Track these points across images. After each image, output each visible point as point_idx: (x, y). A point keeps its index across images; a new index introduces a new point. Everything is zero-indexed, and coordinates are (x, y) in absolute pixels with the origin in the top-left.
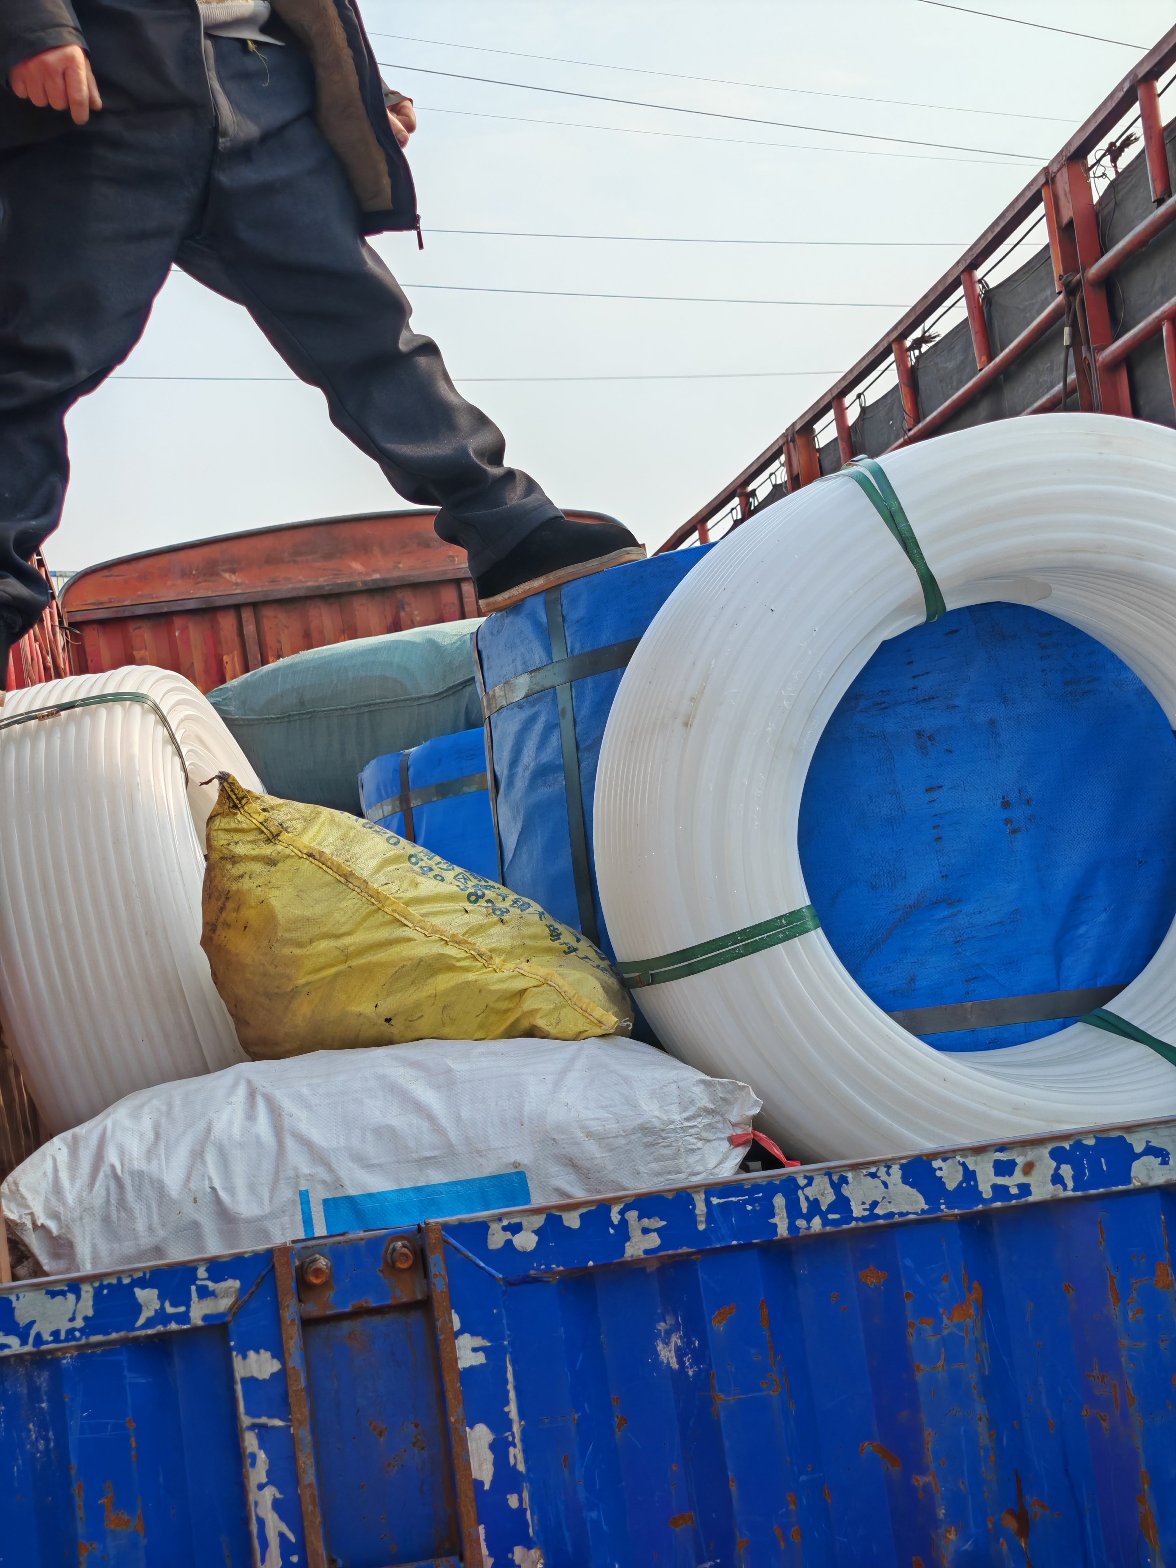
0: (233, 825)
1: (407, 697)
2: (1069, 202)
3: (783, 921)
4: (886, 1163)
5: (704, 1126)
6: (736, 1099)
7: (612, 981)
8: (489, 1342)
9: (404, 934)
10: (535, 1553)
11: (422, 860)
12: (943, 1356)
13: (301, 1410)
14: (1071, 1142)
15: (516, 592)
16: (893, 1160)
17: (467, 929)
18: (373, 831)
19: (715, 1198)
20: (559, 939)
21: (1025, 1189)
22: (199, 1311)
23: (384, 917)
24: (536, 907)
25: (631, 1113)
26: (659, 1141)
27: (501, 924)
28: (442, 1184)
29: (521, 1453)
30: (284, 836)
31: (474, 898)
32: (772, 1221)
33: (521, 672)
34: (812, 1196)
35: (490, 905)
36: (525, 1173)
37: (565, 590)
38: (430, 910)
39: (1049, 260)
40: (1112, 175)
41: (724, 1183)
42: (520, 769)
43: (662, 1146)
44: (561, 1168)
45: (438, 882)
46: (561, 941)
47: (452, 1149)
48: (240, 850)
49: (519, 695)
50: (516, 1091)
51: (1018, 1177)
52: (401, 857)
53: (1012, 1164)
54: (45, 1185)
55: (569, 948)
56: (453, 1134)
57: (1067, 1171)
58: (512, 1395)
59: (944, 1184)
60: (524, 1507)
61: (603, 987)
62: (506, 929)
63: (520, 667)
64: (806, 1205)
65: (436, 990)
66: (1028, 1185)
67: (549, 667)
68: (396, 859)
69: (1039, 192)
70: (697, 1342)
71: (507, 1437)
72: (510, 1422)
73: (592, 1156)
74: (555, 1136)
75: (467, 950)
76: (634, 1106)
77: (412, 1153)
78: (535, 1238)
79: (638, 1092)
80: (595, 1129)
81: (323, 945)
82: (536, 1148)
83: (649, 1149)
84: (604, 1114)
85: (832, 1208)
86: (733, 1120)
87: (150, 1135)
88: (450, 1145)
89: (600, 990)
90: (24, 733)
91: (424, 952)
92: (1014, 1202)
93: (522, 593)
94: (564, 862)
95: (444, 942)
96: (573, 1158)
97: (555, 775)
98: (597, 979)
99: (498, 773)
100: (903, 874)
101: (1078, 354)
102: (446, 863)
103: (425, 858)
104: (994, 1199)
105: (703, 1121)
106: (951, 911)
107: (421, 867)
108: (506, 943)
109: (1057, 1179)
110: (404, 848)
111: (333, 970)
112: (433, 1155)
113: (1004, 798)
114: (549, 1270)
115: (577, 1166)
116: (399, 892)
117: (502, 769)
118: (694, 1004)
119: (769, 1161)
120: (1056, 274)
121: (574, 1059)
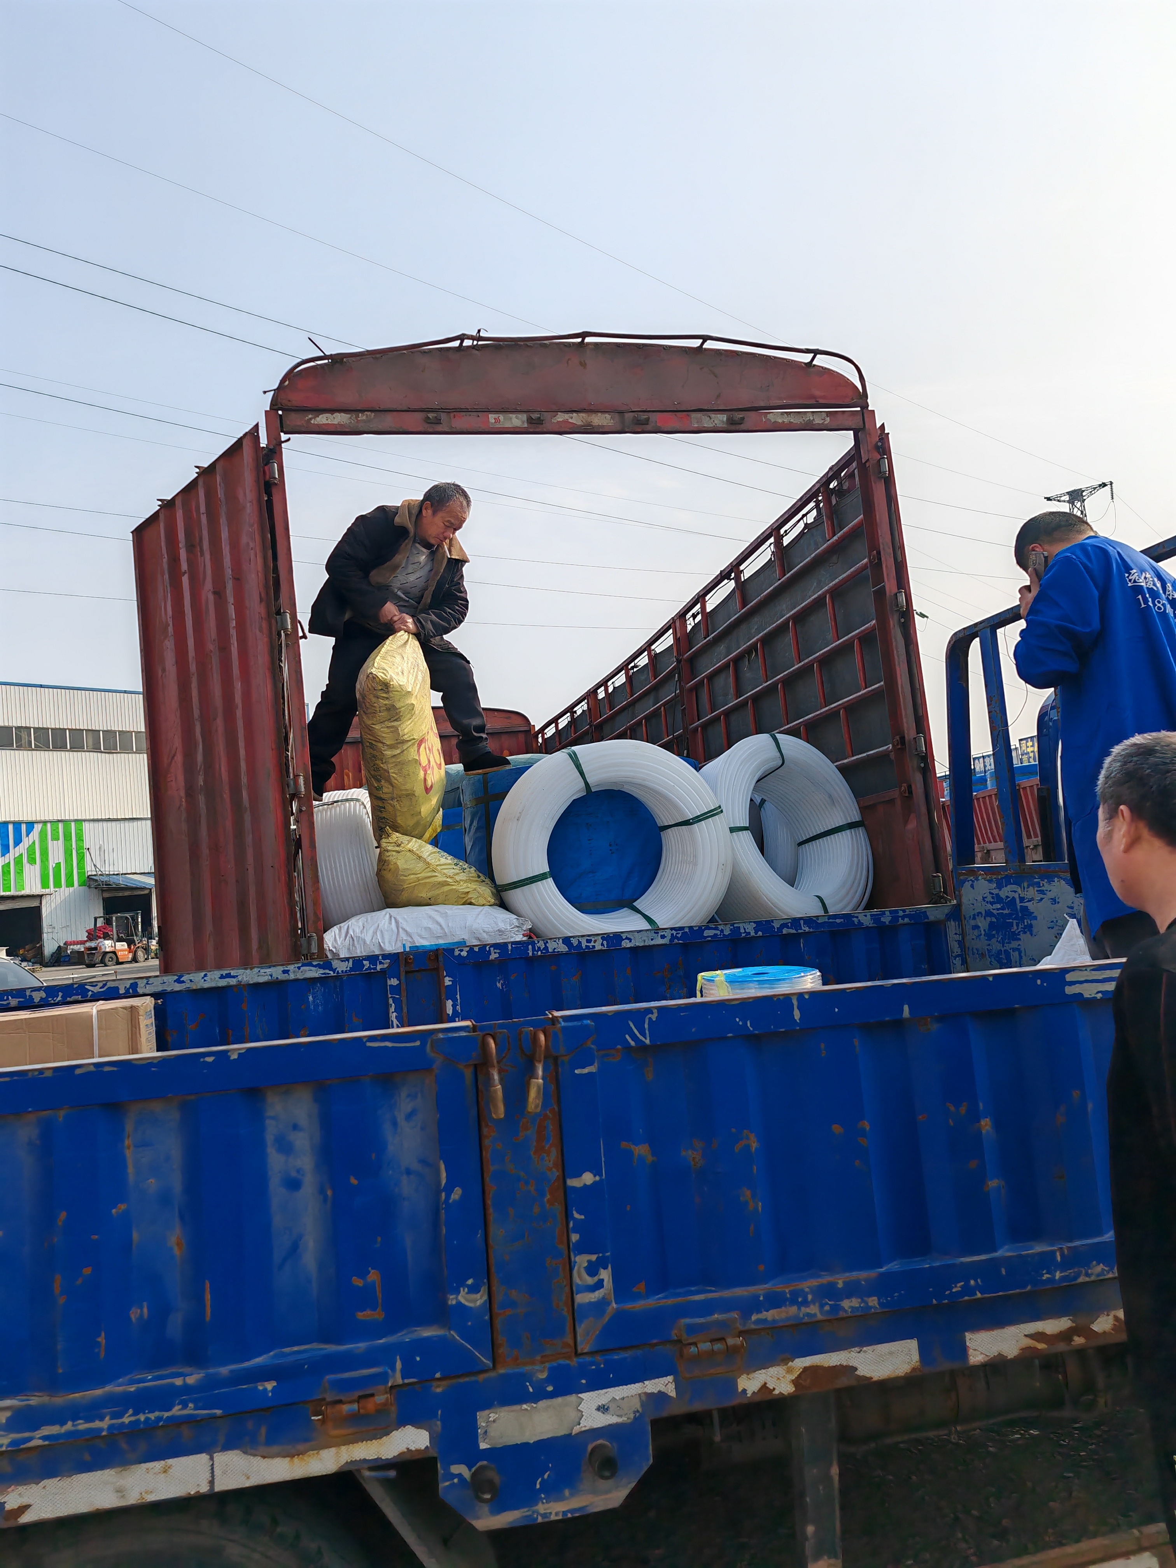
0: (388, 841)
2: (680, 630)
3: (541, 875)
5: (516, 929)
6: (526, 923)
7: (494, 891)
8: (453, 979)
9: (435, 874)
13: (404, 994)
14: (607, 936)
15: (474, 772)
16: (560, 938)
17: (453, 874)
19: (515, 945)
21: (594, 947)
22: (379, 967)
23: (430, 869)
24: (473, 869)
25: (494, 925)
26: (501, 931)
27: (463, 873)
28: (443, 943)
30: (402, 845)
31: (456, 864)
32: (528, 951)
34: (540, 946)
35: (460, 867)
38: (443, 868)
39: (673, 649)
40: (693, 624)
41: (519, 941)
42: (471, 828)
43: (502, 933)
44: (475, 938)
45: (445, 860)
46: (481, 879)
48: (389, 848)
49: (473, 805)
50: (465, 919)
51: (592, 944)
53: (591, 940)
54: (332, 939)
55: (483, 881)
56: (446, 930)
57: (605, 943)
58: (458, 993)
59: (573, 944)
62: (465, 874)
64: (538, 948)
65: (444, 890)
68: (434, 852)
70: (507, 982)
72: (457, 1000)
73: (484, 936)
74: (475, 932)
75: (453, 880)
76: (497, 924)
77: (436, 935)
78: (466, 953)
79: (499, 920)
80: (485, 928)
81: (412, 876)
82: (469, 934)
83: (498, 934)
84: (487, 925)
85: (543, 949)
86: (524, 927)
87: (362, 927)
88: (446, 933)
89: (491, 892)
90: (323, 809)
91: (441, 880)
92: (591, 950)
93: (476, 773)
94: (483, 855)
95: (447, 877)
96: (479, 936)
97: (483, 829)
98: (490, 889)
99: (466, 829)
100: (579, 863)
101: (680, 683)
102: (448, 855)
103: (442, 854)
104: (585, 949)
106: (593, 874)
108: (465, 878)
109: (602, 945)
110: (436, 850)
111: (415, 884)
112: (441, 936)
114: (470, 961)
115: (480, 939)
116: (433, 862)
117: (467, 826)
118: (516, 897)
119: (530, 937)
120: (675, 654)
121: (481, 911)
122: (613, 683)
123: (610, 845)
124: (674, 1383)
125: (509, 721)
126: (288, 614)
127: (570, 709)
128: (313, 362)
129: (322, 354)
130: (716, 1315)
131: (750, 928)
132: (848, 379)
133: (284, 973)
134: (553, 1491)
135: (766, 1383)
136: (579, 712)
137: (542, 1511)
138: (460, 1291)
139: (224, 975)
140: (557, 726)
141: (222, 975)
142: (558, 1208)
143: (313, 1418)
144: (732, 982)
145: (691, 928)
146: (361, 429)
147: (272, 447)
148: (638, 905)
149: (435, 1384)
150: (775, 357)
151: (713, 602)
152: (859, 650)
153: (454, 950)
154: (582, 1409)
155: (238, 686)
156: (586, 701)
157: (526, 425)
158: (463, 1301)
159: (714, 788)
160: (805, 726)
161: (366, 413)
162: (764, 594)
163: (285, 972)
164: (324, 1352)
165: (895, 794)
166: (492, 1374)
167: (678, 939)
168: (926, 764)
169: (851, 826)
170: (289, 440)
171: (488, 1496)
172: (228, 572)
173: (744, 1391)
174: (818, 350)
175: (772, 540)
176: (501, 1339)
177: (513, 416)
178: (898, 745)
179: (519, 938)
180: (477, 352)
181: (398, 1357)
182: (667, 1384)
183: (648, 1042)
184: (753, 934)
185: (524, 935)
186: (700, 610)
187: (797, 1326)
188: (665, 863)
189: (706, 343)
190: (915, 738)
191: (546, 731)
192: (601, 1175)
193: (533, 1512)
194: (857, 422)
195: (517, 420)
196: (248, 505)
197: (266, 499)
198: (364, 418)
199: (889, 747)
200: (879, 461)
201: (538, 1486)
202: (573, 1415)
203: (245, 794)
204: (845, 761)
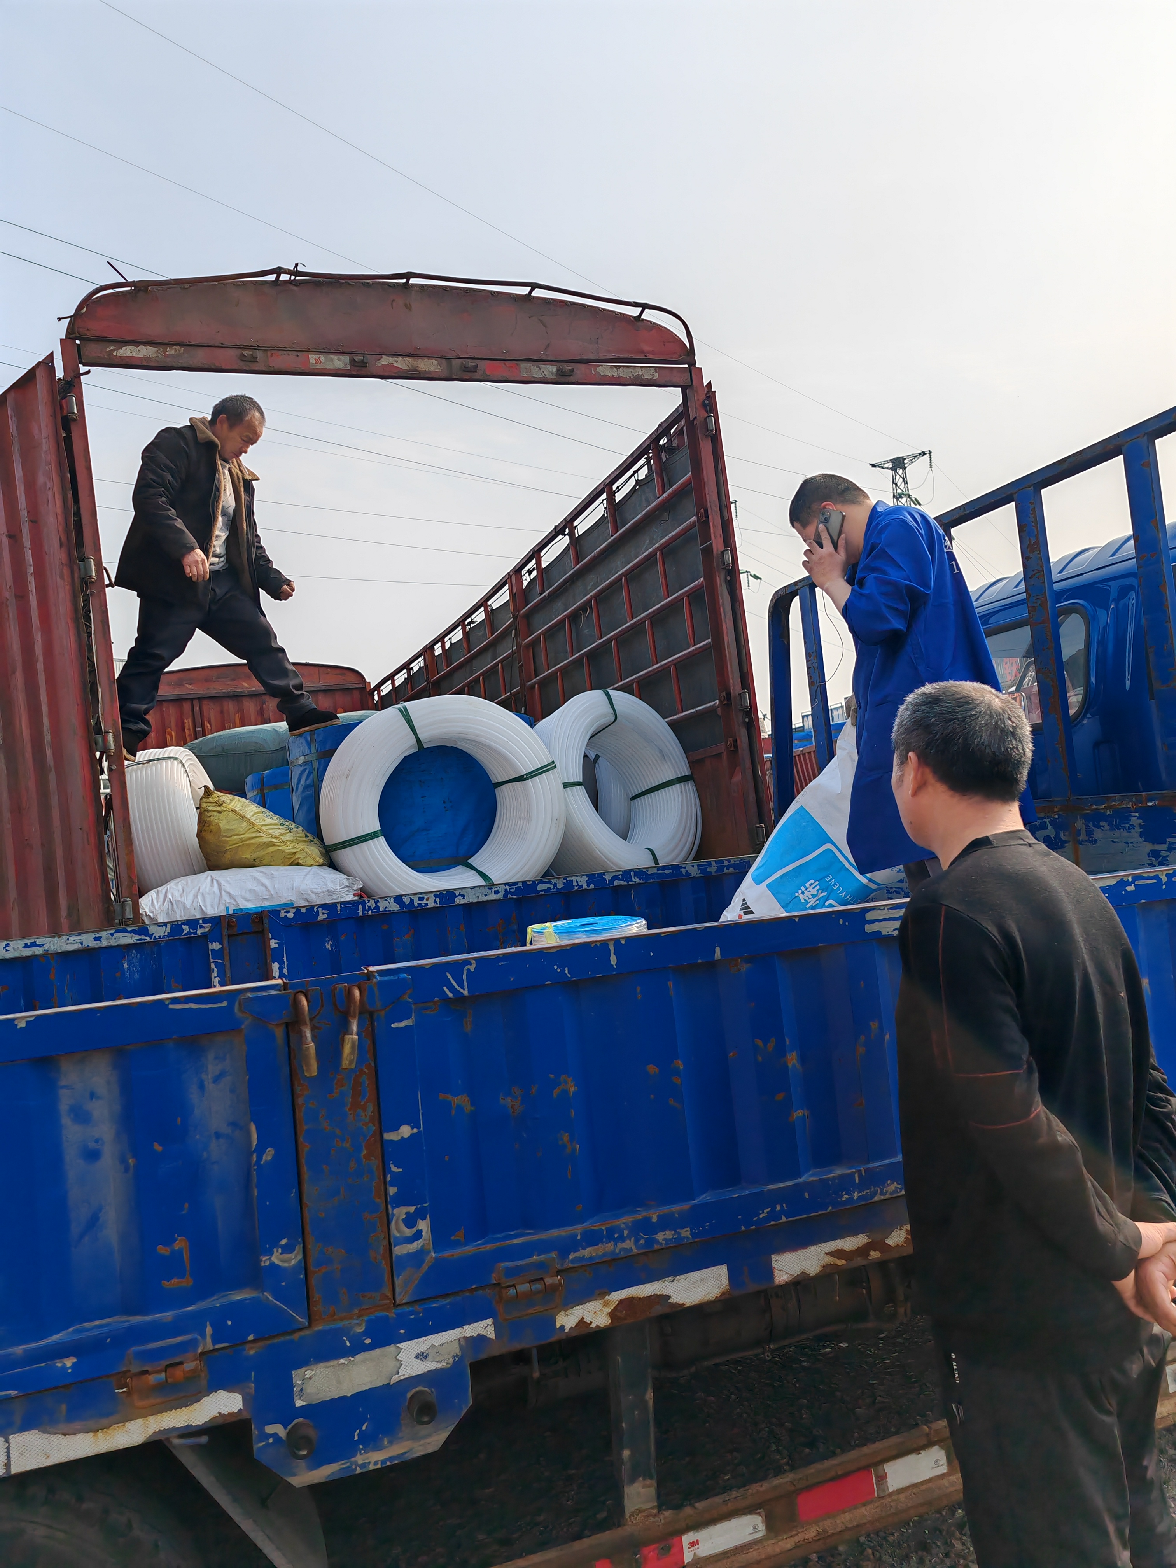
0: (208, 801)
1: (264, 750)
2: (515, 586)
3: (373, 833)
4: (390, 897)
5: (345, 888)
6: (356, 883)
7: (323, 851)
8: (279, 941)
9: (260, 835)
11: (266, 813)
13: (227, 958)
15: (301, 731)
16: (392, 896)
17: (280, 834)
18: (252, 804)
19: (344, 905)
20: (308, 838)
21: (426, 904)
22: (199, 932)
23: (254, 830)
24: (301, 828)
25: (323, 885)
27: (290, 833)
28: (269, 905)
29: (287, 970)
30: (224, 805)
31: (282, 825)
32: (358, 911)
34: (371, 905)
35: (287, 827)
36: (293, 902)
38: (268, 828)
39: (510, 605)
40: (529, 580)
41: (348, 901)
42: (300, 785)
43: (331, 893)
44: (303, 900)
45: (271, 820)
48: (210, 808)
49: (300, 762)
50: (292, 880)
51: (425, 901)
52: (260, 812)
53: (424, 898)
54: (149, 904)
55: (311, 841)
56: (273, 892)
57: (438, 900)
58: (285, 955)
59: (405, 903)
62: (292, 834)
63: (301, 754)
64: (368, 907)
65: (269, 851)
66: (428, 904)
67: (310, 754)
68: (258, 813)
69: (506, 580)
70: (336, 943)
71: (283, 966)
72: (284, 962)
73: (312, 896)
74: (303, 892)
75: (279, 840)
76: (326, 885)
77: (260, 897)
78: (293, 915)
79: (328, 881)
80: (314, 891)
81: (235, 837)
82: (297, 896)
83: (327, 894)
84: (315, 886)
85: (374, 909)
86: (354, 887)
87: (181, 891)
88: (272, 895)
89: (319, 852)
90: (137, 768)
91: (266, 840)
92: (423, 907)
93: (303, 731)
94: (311, 816)
95: (272, 837)
96: (307, 897)
97: (309, 790)
98: (319, 849)
100: (413, 821)
101: (517, 640)
102: (274, 814)
103: (268, 813)
104: (418, 907)
106: (427, 832)
107: (266, 815)
108: (291, 838)
109: (435, 902)
110: (261, 809)
111: (238, 845)
112: (267, 898)
114: (297, 923)
115: (308, 899)
116: (259, 822)
117: (294, 785)
118: (346, 856)
119: (361, 897)
120: (512, 610)
121: (309, 871)
122: (450, 639)
123: (444, 803)
124: (493, 1326)
125: (344, 678)
126: (92, 560)
127: (407, 666)
128: (112, 288)
129: (124, 281)
130: (534, 1257)
131: (583, 881)
132: (676, 335)
133: (95, 941)
134: (371, 1441)
135: (583, 1318)
136: (416, 669)
137: (360, 1462)
138: (273, 1251)
139: (29, 944)
140: (393, 684)
141: (26, 944)
142: (375, 1163)
143: (117, 1391)
144: (560, 933)
145: (524, 883)
146: (170, 364)
147: (69, 379)
148: (473, 862)
149: (247, 1346)
150: (604, 310)
151: (548, 557)
152: (688, 608)
153: (279, 911)
154: (400, 1359)
155: (38, 637)
156: (423, 657)
157: (349, 368)
158: (276, 1262)
159: (548, 745)
160: (638, 682)
161: (175, 347)
162: (598, 550)
163: (96, 939)
164: (126, 1325)
165: (722, 748)
166: (307, 1332)
167: (512, 894)
168: (751, 720)
169: (681, 780)
170: (89, 372)
171: (304, 1453)
172: (24, 514)
173: (563, 1327)
174: (646, 304)
175: (604, 496)
176: (316, 1296)
177: (335, 357)
178: (724, 700)
179: (350, 897)
180: (295, 288)
181: (208, 1323)
182: (486, 1327)
183: (466, 993)
184: (585, 886)
185: (355, 895)
186: (535, 566)
187: (614, 1261)
188: (499, 821)
189: (534, 291)
190: (740, 694)
191: (382, 688)
192: (419, 1128)
193: (352, 1463)
194: (684, 379)
195: (339, 362)
196: (44, 441)
197: (64, 435)
198: (173, 352)
199: (716, 703)
200: (706, 419)
201: (356, 1438)
202: (392, 1364)
203: (49, 752)
204: (675, 717)
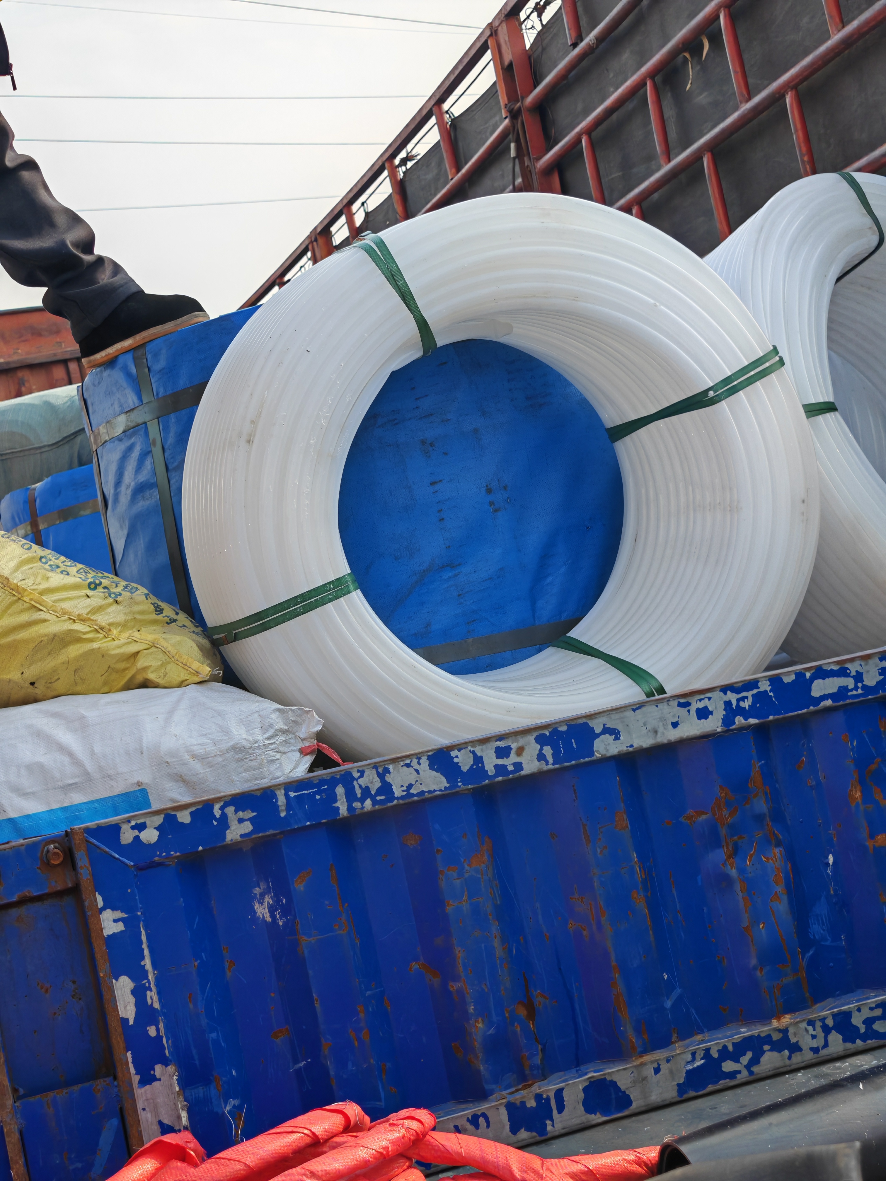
1: (31, 447)
2: (508, 48)
3: (331, 586)
4: (417, 756)
5: (280, 742)
6: (304, 721)
8: (126, 914)
9: (40, 616)
10: (171, 1069)
11: (51, 560)
12: (466, 893)
14: (550, 730)
15: (111, 350)
16: (422, 753)
17: (89, 609)
18: (11, 540)
19: (292, 792)
20: (162, 613)
21: (518, 766)
23: (23, 605)
25: (225, 738)
26: (247, 756)
27: (116, 604)
28: (83, 803)
29: (156, 995)
31: (93, 586)
32: (336, 805)
33: (118, 413)
34: (364, 784)
35: (106, 590)
36: (146, 789)
37: (148, 348)
38: (59, 597)
39: (496, 94)
41: (299, 780)
42: (123, 488)
43: (250, 760)
44: (174, 784)
45: (64, 575)
46: (164, 615)
47: (89, 776)
50: (135, 728)
51: (513, 758)
52: (34, 558)
53: (508, 749)
55: (170, 619)
56: (89, 766)
57: (548, 751)
58: (146, 952)
59: (460, 767)
60: (161, 1034)
61: (198, 647)
62: (120, 607)
63: (118, 409)
64: (360, 791)
65: (68, 657)
66: (521, 763)
67: (141, 408)
68: (29, 561)
69: (486, 42)
70: (284, 900)
71: (145, 984)
72: (146, 972)
73: (197, 772)
74: (168, 760)
75: (91, 625)
76: (227, 732)
77: (58, 781)
79: (230, 721)
80: (198, 752)
82: (154, 770)
83: (240, 763)
84: (204, 740)
85: (379, 792)
86: (302, 736)
88: (87, 773)
89: (196, 648)
91: (57, 629)
92: (511, 776)
93: (116, 351)
94: (163, 557)
95: (72, 621)
96: (183, 775)
97: (151, 491)
98: (193, 640)
99: (106, 493)
100: (418, 548)
101: (522, 163)
102: (70, 561)
103: (53, 559)
104: (496, 776)
105: (280, 739)
106: (454, 572)
107: (51, 566)
109: (541, 757)
110: (36, 552)
112: (74, 782)
113: (487, 486)
114: (168, 856)
115: (186, 781)
116: (34, 585)
117: (109, 489)
118: (267, 653)
119: (330, 762)
120: (503, 104)
121: (179, 701)
148: (586, 635)
153: (116, 824)
